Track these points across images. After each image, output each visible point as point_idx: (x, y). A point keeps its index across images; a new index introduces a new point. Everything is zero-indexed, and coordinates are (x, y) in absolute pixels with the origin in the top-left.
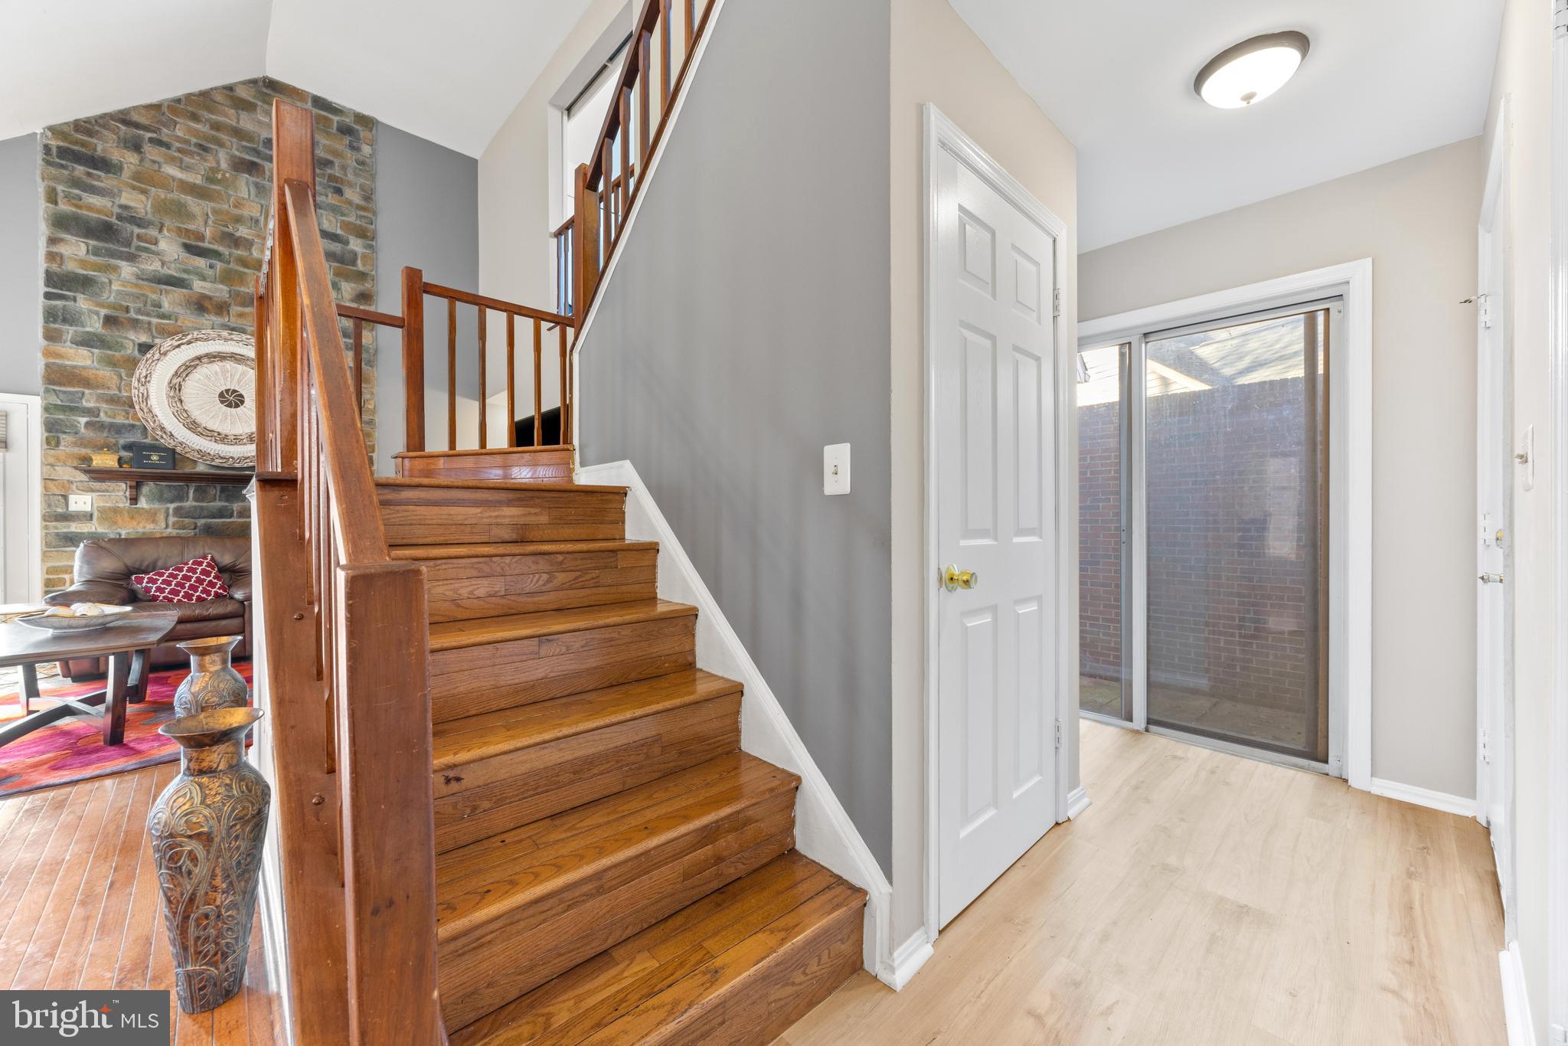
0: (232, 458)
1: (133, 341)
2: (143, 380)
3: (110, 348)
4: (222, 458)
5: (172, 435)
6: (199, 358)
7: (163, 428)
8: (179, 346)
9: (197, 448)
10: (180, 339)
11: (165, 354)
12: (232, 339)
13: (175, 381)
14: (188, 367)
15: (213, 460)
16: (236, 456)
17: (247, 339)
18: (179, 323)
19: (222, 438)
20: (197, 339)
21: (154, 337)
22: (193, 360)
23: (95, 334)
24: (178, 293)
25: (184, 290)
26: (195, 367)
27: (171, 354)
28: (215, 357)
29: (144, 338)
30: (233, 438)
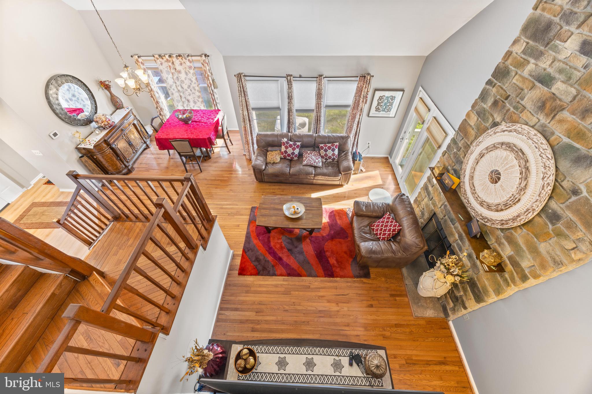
0: (471, 204)
1: (494, 119)
2: (478, 143)
3: (483, 120)
4: (468, 201)
5: (465, 176)
6: (502, 144)
7: (465, 171)
8: (504, 131)
9: (466, 189)
10: (509, 127)
11: (495, 133)
12: (532, 140)
13: (484, 152)
14: (494, 146)
15: (465, 199)
16: (472, 205)
17: (542, 143)
18: (521, 115)
19: (474, 193)
20: (515, 131)
21: (503, 119)
22: (499, 144)
23: (484, 110)
24: (541, 90)
25: (546, 88)
26: (497, 148)
27: (497, 134)
28: (510, 147)
29: (498, 119)
30: (476, 196)
